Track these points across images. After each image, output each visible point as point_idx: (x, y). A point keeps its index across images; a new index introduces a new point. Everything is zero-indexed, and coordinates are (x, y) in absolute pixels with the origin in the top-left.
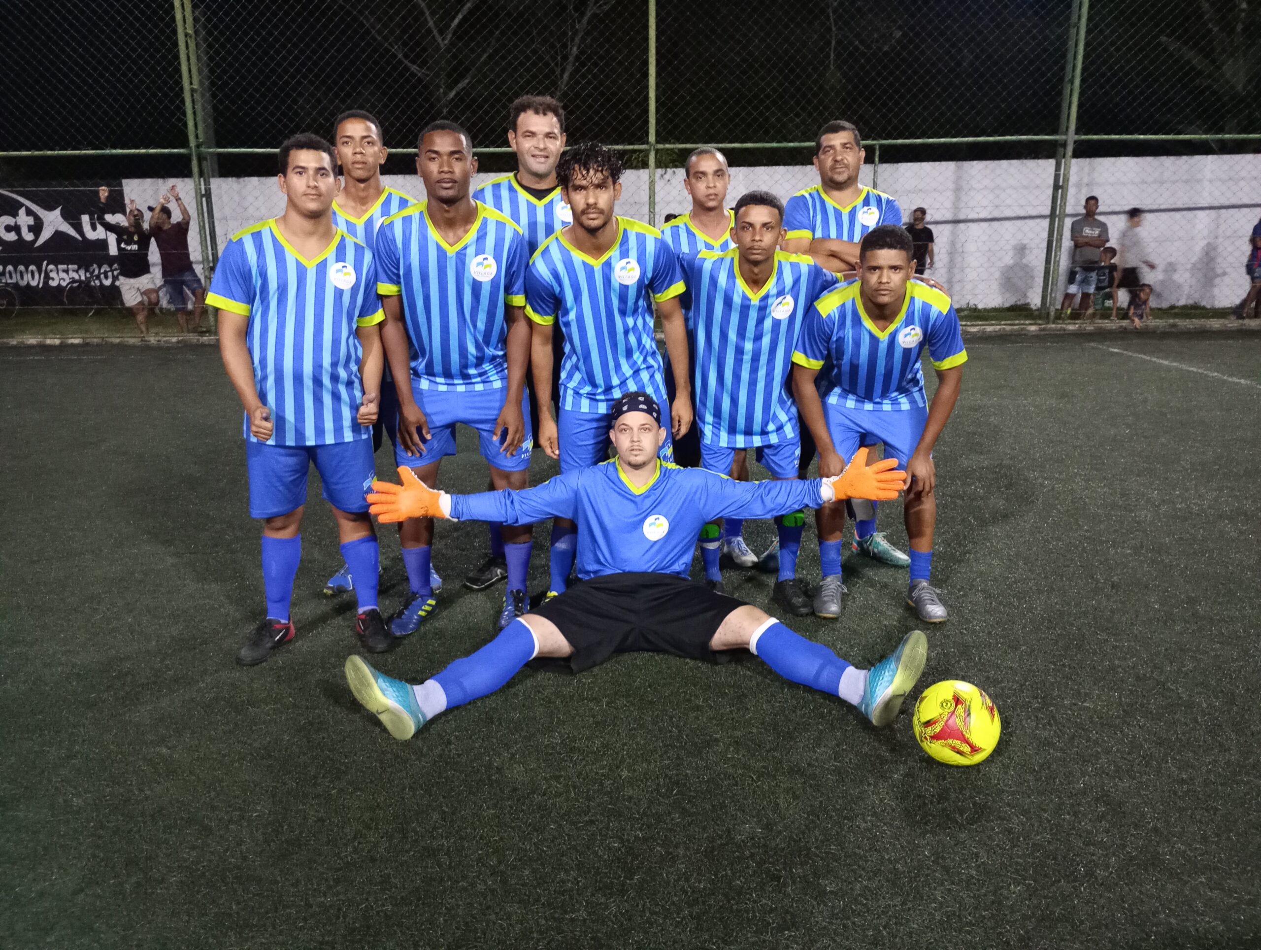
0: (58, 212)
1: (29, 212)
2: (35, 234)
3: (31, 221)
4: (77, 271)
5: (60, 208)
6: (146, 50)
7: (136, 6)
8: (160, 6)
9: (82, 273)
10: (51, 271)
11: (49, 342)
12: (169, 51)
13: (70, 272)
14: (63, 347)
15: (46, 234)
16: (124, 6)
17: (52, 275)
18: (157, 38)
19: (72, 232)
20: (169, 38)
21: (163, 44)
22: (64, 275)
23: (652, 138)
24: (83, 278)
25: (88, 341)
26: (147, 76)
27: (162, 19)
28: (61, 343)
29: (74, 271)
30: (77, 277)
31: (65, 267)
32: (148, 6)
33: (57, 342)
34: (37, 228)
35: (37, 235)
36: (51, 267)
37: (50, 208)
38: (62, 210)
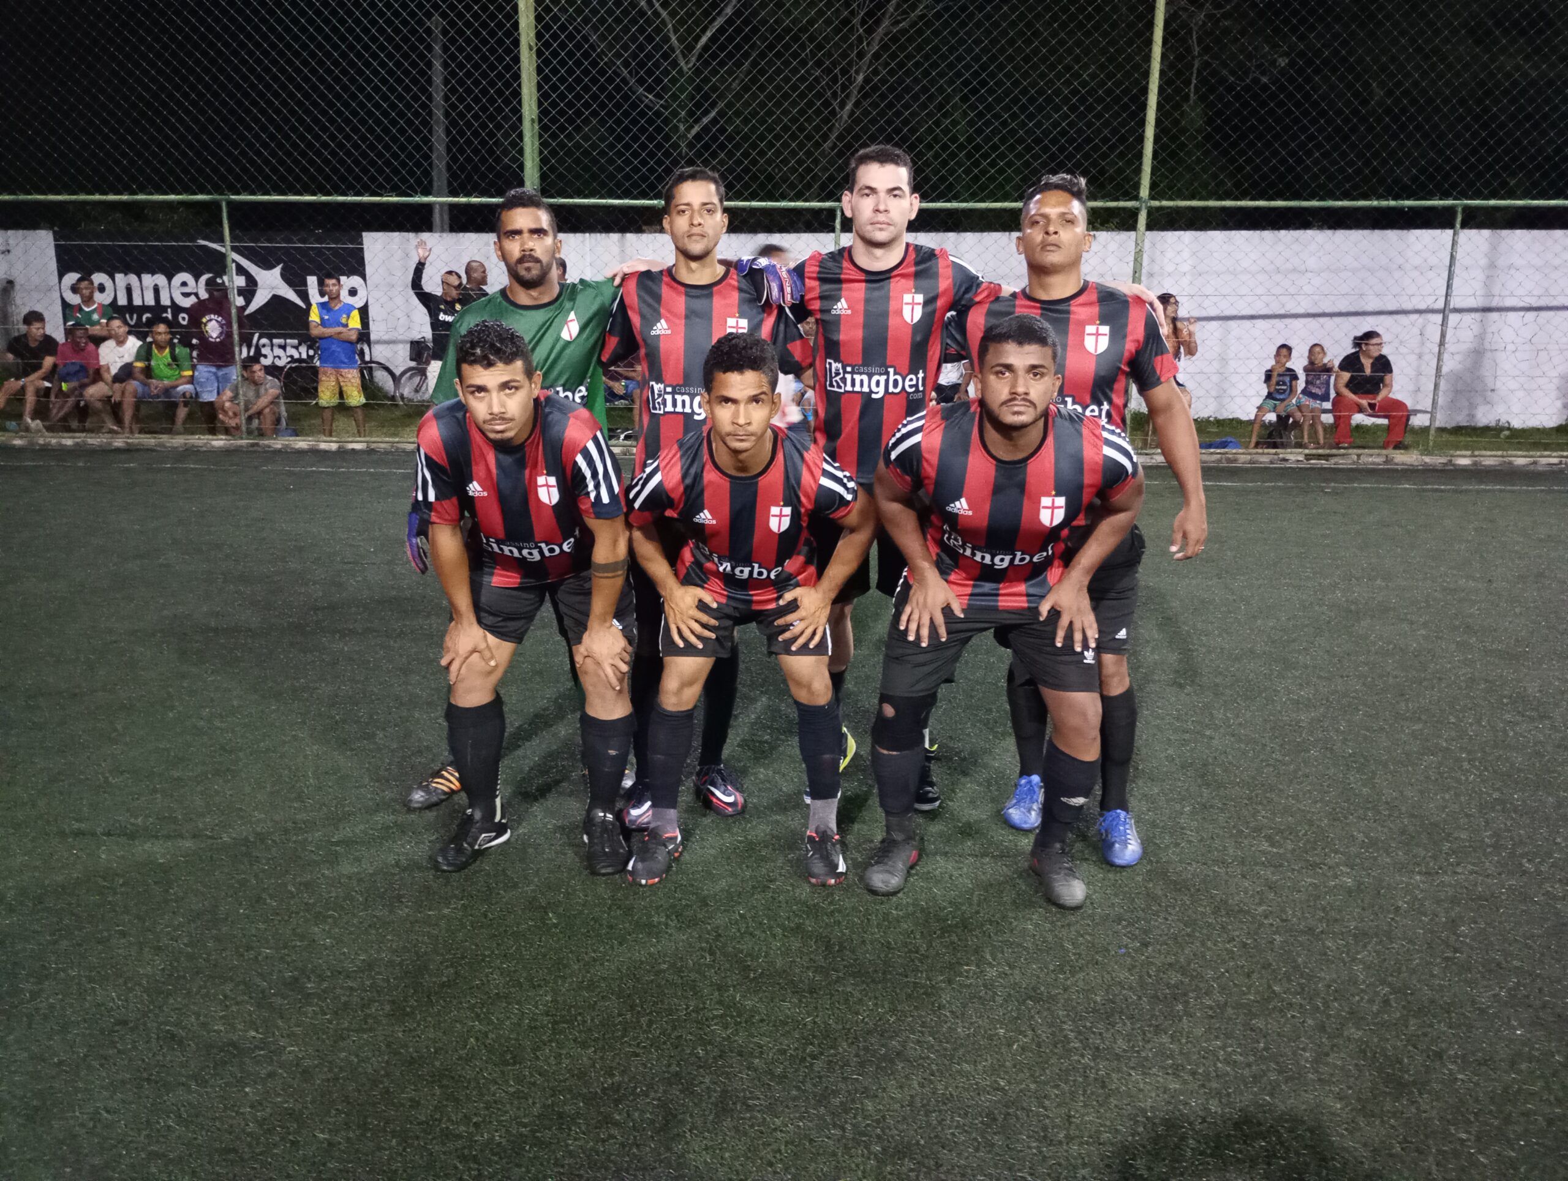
0: (277, 271)
1: (241, 270)
2: (245, 299)
3: (240, 281)
4: (297, 348)
5: (281, 266)
6: (476, 66)
7: (468, 8)
8: (500, 8)
9: (303, 350)
10: (264, 346)
11: (323, 446)
12: (508, 68)
13: (288, 349)
14: (342, 454)
15: (260, 299)
16: (452, 7)
17: (264, 351)
18: (492, 51)
19: (291, 295)
20: (508, 51)
21: (500, 59)
22: (278, 352)
23: (1144, 192)
24: (304, 356)
25: (373, 446)
26: (477, 100)
27: (500, 25)
28: (339, 447)
29: (293, 347)
30: (296, 356)
31: (281, 341)
32: (484, 8)
33: (334, 447)
34: (249, 292)
35: (248, 302)
36: (264, 341)
37: (267, 266)
38: (282, 269)
